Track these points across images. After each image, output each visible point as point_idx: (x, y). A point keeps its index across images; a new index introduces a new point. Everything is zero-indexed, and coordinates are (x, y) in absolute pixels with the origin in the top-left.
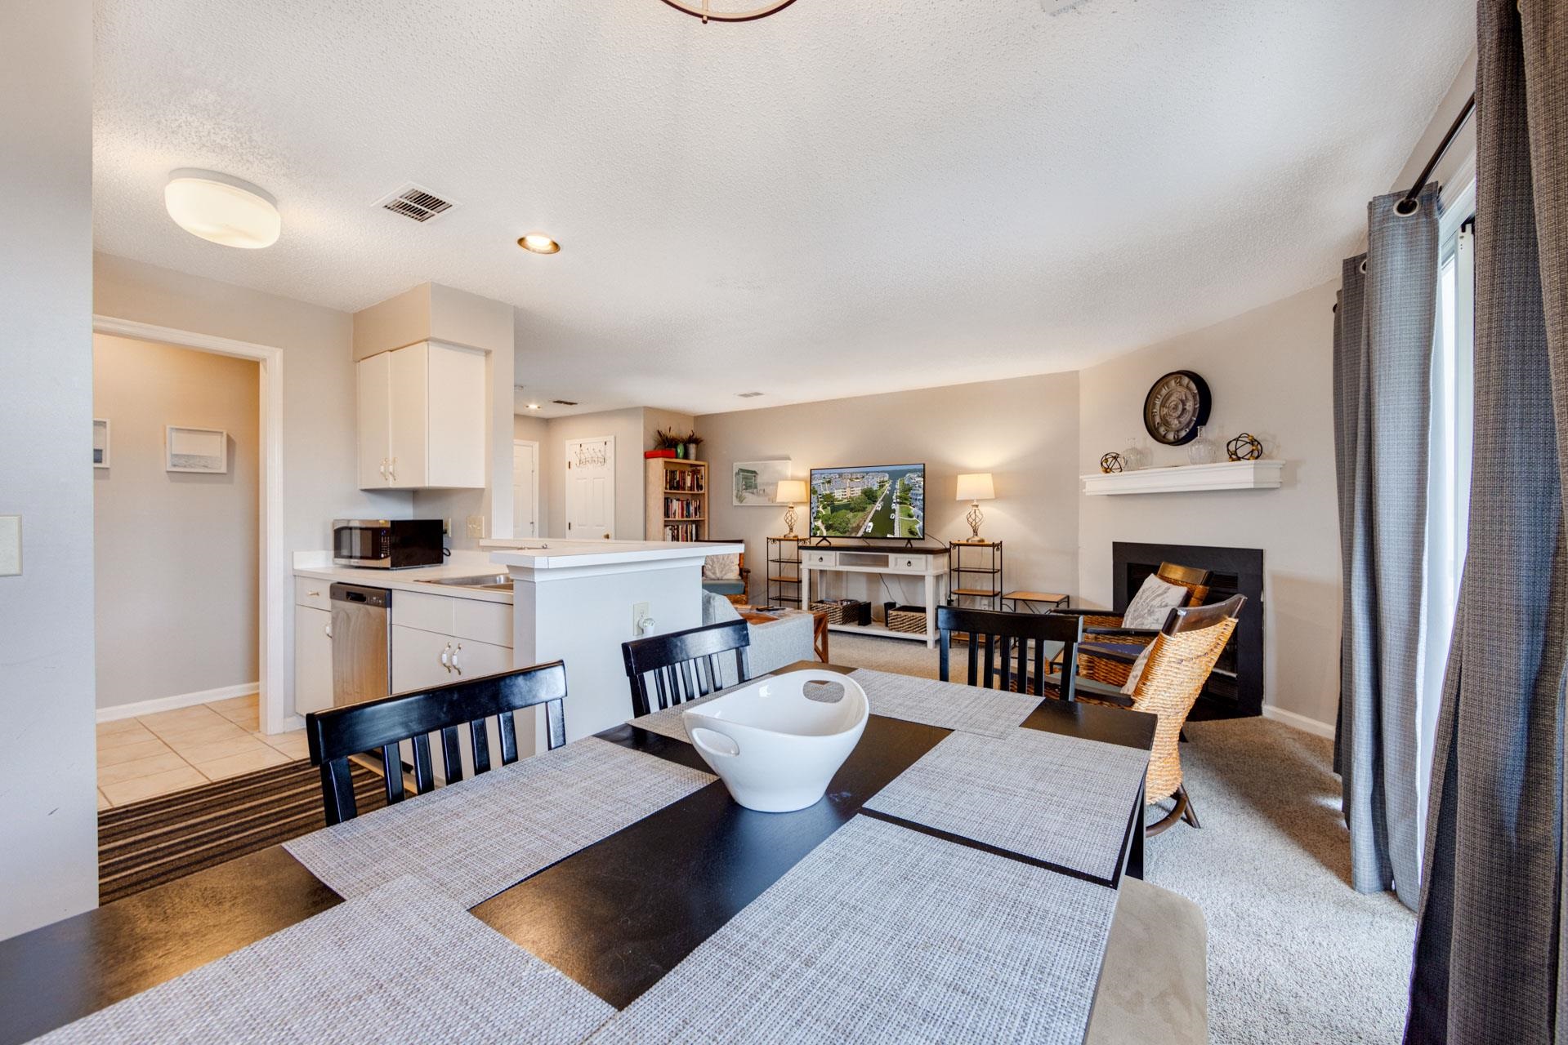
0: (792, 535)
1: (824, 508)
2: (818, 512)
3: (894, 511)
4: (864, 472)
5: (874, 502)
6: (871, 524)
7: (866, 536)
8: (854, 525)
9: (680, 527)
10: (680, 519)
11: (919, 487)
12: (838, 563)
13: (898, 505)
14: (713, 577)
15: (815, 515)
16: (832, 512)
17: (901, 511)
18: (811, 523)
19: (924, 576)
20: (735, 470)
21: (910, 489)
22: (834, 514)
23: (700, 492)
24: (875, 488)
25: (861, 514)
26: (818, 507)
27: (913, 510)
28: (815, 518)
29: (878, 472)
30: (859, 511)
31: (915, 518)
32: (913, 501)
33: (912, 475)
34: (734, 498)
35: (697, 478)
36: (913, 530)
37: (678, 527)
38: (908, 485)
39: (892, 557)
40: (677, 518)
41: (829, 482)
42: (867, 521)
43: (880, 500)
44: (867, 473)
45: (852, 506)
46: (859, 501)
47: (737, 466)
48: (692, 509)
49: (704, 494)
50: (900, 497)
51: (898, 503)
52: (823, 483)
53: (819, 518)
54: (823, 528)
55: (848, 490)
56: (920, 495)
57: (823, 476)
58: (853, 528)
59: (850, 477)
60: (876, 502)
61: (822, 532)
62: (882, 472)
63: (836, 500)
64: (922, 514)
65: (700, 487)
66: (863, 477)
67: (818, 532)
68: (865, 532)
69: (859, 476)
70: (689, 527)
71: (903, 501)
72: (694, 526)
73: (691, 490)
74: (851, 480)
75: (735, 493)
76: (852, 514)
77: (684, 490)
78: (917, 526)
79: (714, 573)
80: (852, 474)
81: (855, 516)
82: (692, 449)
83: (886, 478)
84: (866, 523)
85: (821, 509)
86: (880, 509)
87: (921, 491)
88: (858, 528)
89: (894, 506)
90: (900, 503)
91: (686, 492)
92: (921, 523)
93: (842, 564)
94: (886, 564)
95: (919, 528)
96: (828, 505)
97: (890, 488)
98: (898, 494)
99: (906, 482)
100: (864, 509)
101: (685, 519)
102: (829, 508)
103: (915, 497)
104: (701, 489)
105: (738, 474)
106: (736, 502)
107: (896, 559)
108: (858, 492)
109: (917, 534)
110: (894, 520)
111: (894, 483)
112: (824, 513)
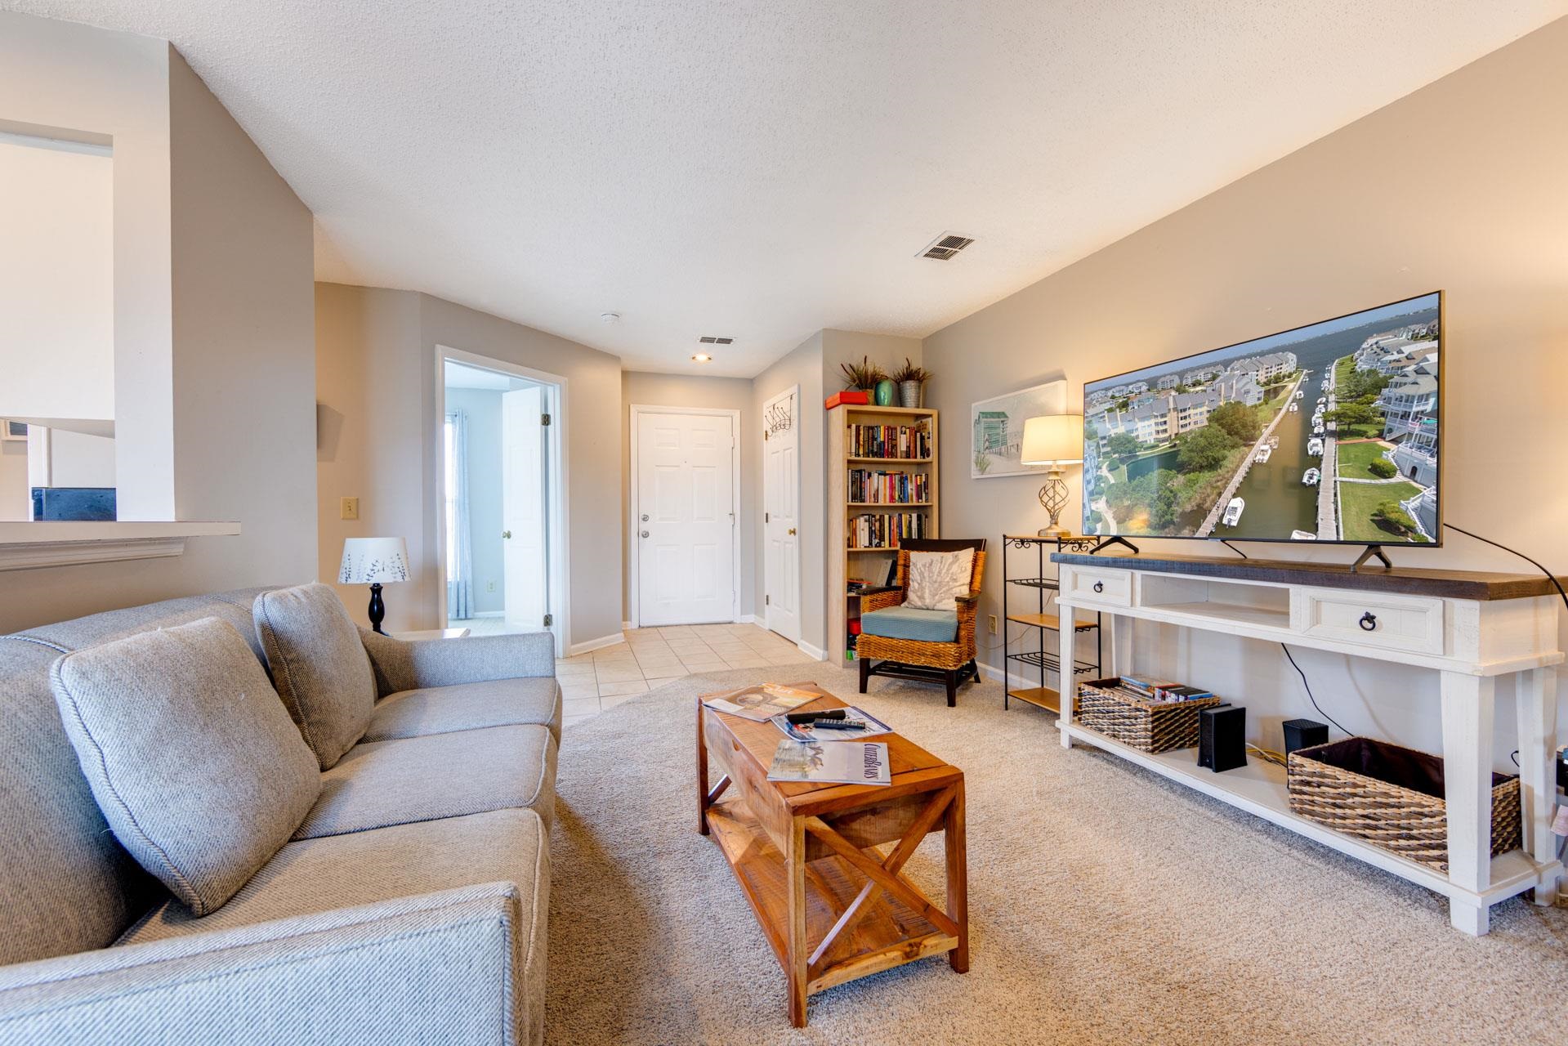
0: (1057, 529)
1: (1112, 469)
2: (1099, 479)
3: (1317, 461)
4: (1215, 364)
5: (1249, 440)
6: (1238, 503)
7: (1223, 533)
8: (1188, 508)
9: (887, 517)
10: (888, 504)
11: (1421, 372)
12: (1138, 599)
13: (1331, 442)
14: (919, 604)
15: (1091, 487)
16: (1131, 477)
17: (1343, 458)
18: (1084, 505)
19: (1437, 672)
20: (974, 416)
21: (1379, 386)
22: (1135, 482)
23: (927, 460)
24: (1250, 401)
25: (1206, 476)
26: (1099, 468)
27: (1390, 453)
28: (1091, 493)
29: (1262, 354)
30: (1201, 468)
31: (1399, 478)
32: (1389, 422)
33: (1387, 340)
34: (973, 466)
35: (922, 438)
36: (1393, 516)
37: (882, 517)
38: (1371, 372)
39: (1300, 596)
40: (881, 503)
41: (1125, 405)
42: (1227, 494)
43: (1266, 432)
44: (1226, 364)
45: (1182, 458)
46: (1202, 442)
47: (978, 407)
48: (911, 488)
49: (931, 462)
50: (1339, 417)
51: (1332, 434)
52: (1110, 410)
53: (1101, 493)
54: (1109, 516)
55: (1172, 418)
56: (1423, 398)
57: (1110, 394)
58: (1183, 514)
59: (1176, 382)
60: (1256, 439)
61: (1107, 526)
62: (1274, 351)
63: (1142, 446)
64: (1432, 462)
65: (925, 452)
66: (1214, 378)
67: (1099, 526)
68: (1219, 525)
69: (1201, 376)
70: (905, 517)
71: (1349, 426)
72: (914, 516)
73: (908, 457)
74: (1180, 390)
75: (973, 457)
76: (1181, 478)
77: (893, 455)
78: (1411, 505)
79: (921, 598)
80: (1181, 375)
81: (1190, 484)
82: (910, 389)
83: (1286, 369)
84: (1222, 501)
85: (1104, 472)
86: (1266, 458)
87: (1428, 384)
88: (1200, 513)
89: (1315, 445)
90: (1339, 435)
91: (899, 460)
92: (1429, 493)
93: (1147, 602)
94: (1281, 614)
95: (1421, 511)
96: (1122, 461)
97: (1300, 394)
98: (1332, 407)
99: (1362, 366)
100: (1213, 464)
101: (897, 504)
102: (1124, 468)
103: (1401, 409)
104: (928, 456)
105: (978, 422)
106: (975, 474)
107: (1317, 603)
108: (1199, 417)
109: (1411, 529)
110: (1314, 489)
111: (1317, 375)
112: (1112, 481)
